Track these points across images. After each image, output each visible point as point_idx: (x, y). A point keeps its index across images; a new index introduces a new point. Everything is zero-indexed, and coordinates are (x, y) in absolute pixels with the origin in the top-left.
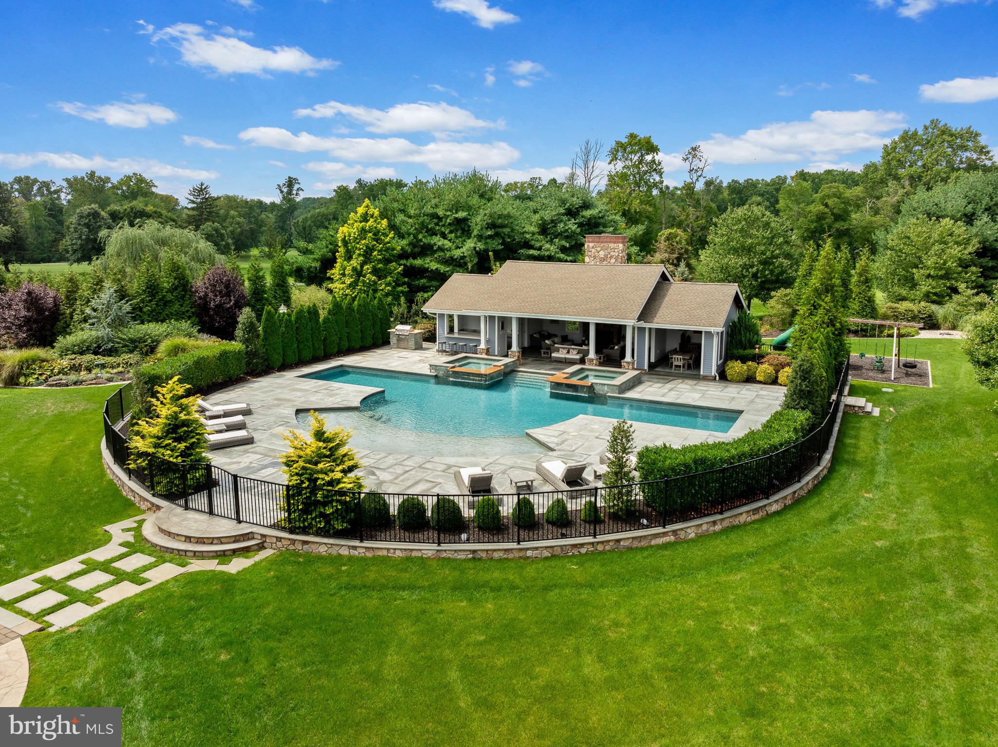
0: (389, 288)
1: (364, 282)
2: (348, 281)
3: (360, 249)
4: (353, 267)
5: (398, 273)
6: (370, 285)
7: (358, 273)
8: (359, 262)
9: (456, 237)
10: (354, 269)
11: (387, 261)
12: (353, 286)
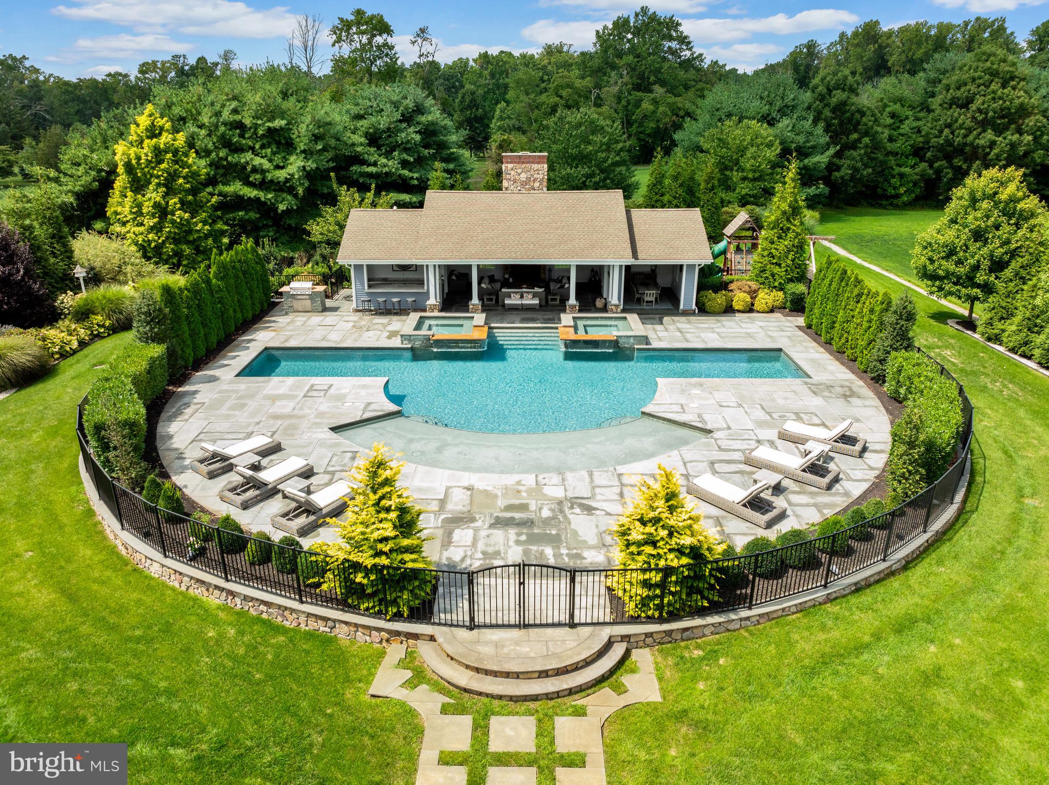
0: (207, 227)
1: (173, 222)
2: (150, 222)
3: (158, 177)
4: (155, 203)
5: (212, 205)
6: (183, 225)
7: (162, 211)
8: (160, 194)
9: (274, 153)
10: (156, 205)
11: (194, 191)
12: (157, 228)
